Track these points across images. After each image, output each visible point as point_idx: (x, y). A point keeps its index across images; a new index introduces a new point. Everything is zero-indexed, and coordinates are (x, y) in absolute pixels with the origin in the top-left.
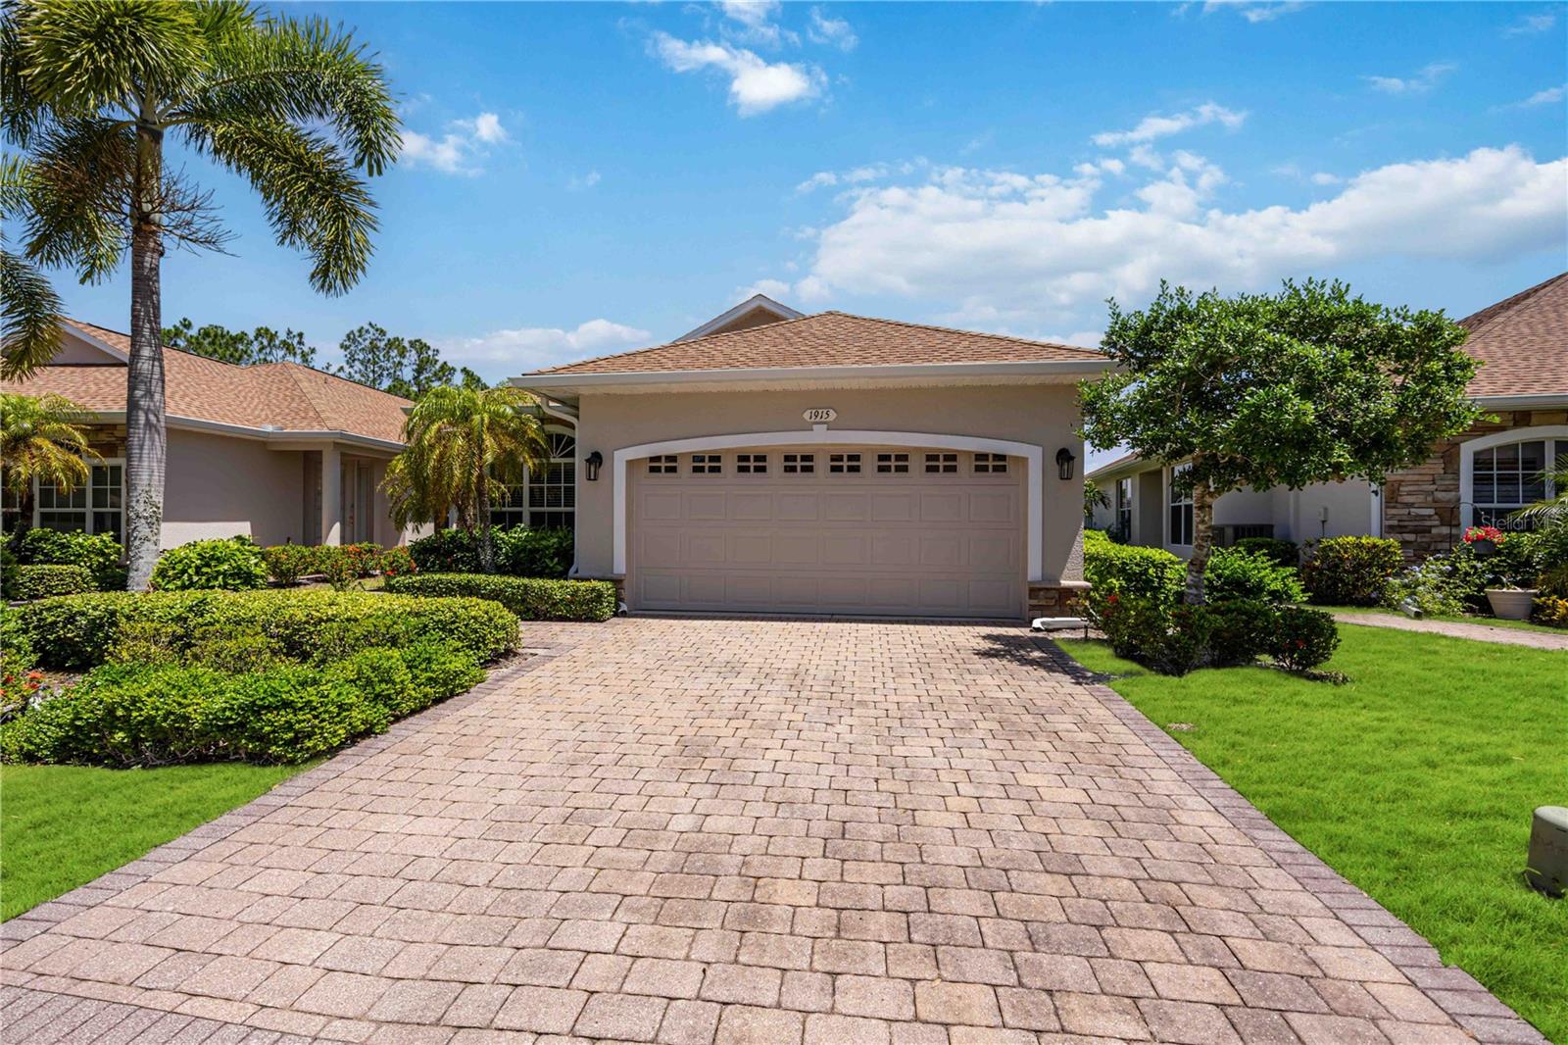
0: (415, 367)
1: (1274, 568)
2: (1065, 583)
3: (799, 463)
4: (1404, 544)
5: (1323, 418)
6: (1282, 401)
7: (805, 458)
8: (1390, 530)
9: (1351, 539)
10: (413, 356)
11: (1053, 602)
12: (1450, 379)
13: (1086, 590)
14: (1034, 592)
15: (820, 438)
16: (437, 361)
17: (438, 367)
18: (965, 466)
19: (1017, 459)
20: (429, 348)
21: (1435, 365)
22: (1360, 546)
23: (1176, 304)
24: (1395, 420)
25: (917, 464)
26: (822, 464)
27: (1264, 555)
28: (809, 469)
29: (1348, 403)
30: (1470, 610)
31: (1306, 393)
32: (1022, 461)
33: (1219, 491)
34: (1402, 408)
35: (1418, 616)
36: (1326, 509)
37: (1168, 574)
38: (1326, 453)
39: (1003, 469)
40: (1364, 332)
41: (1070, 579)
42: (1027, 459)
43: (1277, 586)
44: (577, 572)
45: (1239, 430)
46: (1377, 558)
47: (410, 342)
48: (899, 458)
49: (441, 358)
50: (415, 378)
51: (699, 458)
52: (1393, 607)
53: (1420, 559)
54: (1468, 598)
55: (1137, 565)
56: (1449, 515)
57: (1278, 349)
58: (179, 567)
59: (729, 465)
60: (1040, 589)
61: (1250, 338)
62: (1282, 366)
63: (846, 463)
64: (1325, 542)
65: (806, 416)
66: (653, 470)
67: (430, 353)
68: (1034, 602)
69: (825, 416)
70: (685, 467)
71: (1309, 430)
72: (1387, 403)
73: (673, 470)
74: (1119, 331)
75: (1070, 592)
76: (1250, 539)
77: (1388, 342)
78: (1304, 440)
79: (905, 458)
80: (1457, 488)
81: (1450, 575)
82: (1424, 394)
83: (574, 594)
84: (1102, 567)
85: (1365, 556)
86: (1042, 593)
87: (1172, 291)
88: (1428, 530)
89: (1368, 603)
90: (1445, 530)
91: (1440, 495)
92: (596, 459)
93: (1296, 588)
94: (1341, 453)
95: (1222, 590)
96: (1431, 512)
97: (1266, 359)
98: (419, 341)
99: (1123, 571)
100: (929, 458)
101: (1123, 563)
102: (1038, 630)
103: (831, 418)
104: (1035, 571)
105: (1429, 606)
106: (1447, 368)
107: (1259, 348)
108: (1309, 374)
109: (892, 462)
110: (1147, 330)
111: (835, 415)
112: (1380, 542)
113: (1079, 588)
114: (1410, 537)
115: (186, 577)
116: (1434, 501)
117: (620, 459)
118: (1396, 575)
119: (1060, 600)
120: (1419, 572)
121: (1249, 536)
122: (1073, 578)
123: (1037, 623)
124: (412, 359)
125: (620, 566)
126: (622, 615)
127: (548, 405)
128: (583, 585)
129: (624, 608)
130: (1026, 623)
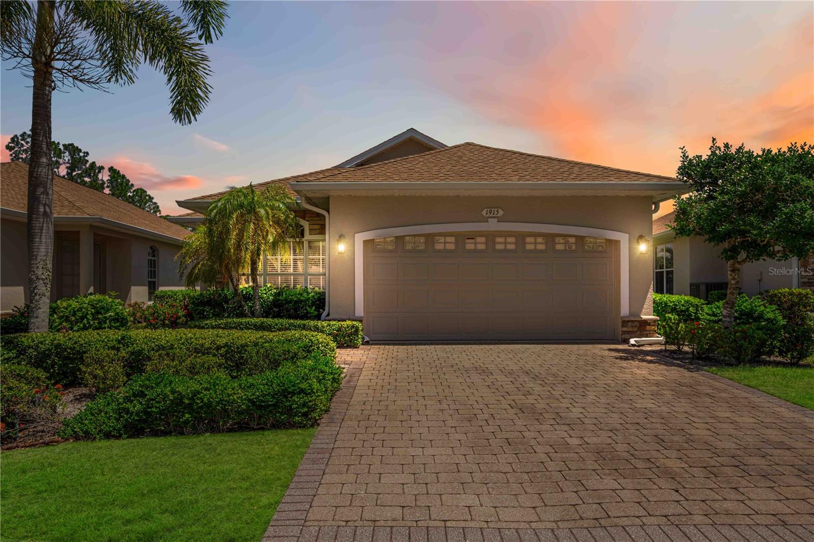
0: (68, 165)
1: (765, 306)
2: (644, 317)
9: (787, 290)
10: (67, 157)
11: (636, 329)
13: (655, 321)
14: (625, 323)
15: (492, 227)
16: (87, 161)
17: (87, 165)
18: (579, 245)
19: (614, 241)
20: (80, 151)
22: (792, 294)
27: (758, 298)
32: (617, 243)
36: (761, 273)
37: (703, 310)
41: (645, 314)
42: (620, 241)
43: (770, 315)
44: (328, 315)
46: (802, 300)
47: (64, 145)
49: (90, 159)
50: (68, 174)
55: (683, 305)
58: (80, 314)
60: (629, 321)
64: (772, 292)
65: (484, 213)
67: (81, 154)
68: (625, 329)
69: (496, 213)
70: (400, 245)
75: (646, 323)
76: (719, 292)
83: (339, 330)
85: (795, 299)
86: (629, 323)
92: (342, 239)
95: (740, 319)
98: (72, 145)
99: (674, 310)
101: (675, 305)
102: (633, 345)
103: (500, 215)
104: (625, 310)
111: (503, 213)
112: (802, 292)
113: (649, 319)
115: (85, 321)
117: (360, 239)
119: (642, 328)
121: (718, 290)
122: (648, 315)
123: (632, 341)
124: (67, 159)
125: (360, 311)
126: (367, 343)
127: (309, 200)
128: (345, 324)
129: (367, 339)
130: (626, 341)
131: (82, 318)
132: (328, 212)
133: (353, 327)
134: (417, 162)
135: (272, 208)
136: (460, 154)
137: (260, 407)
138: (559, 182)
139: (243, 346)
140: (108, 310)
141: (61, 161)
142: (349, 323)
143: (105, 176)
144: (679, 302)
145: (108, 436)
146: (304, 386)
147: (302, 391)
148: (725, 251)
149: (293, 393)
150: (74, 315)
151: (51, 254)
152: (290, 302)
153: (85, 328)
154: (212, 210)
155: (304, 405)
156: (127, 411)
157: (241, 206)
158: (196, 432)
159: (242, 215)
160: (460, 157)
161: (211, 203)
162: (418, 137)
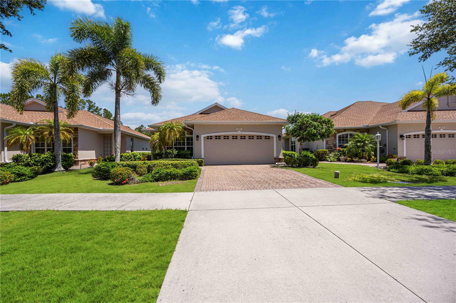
1: (310, 154)
2: (280, 157)
3: (235, 137)
4: (329, 151)
5: (317, 132)
6: (312, 130)
7: (236, 137)
8: (327, 148)
9: (321, 150)
11: (278, 160)
12: (331, 127)
13: (283, 158)
14: (275, 159)
15: (239, 133)
17: (95, 108)
18: (263, 138)
19: (271, 137)
21: (330, 125)
22: (322, 151)
23: (297, 114)
24: (325, 132)
25: (255, 138)
26: (239, 138)
27: (309, 152)
28: (237, 138)
29: (320, 130)
30: (337, 160)
31: (315, 129)
32: (273, 137)
33: (303, 142)
34: (326, 131)
35: (330, 162)
36: (317, 145)
37: (296, 155)
38: (317, 137)
39: (269, 138)
40: (321, 120)
43: (311, 156)
44: (194, 158)
45: (307, 134)
46: (325, 153)
48: (252, 137)
49: (96, 105)
51: (216, 136)
52: (327, 161)
53: (331, 153)
54: (337, 158)
56: (335, 146)
57: (311, 123)
59: (222, 138)
61: (308, 121)
62: (312, 125)
63: (243, 137)
64: (317, 151)
65: (237, 129)
66: (208, 139)
67: (93, 104)
68: (275, 161)
70: (214, 138)
71: (315, 134)
72: (324, 130)
73: (211, 139)
74: (289, 118)
75: (281, 159)
76: (307, 150)
77: (324, 122)
78: (315, 135)
79: (253, 137)
80: (336, 141)
81: (335, 155)
82: (328, 129)
84: (285, 155)
85: (323, 152)
87: (297, 112)
88: (332, 148)
89: (324, 160)
90: (334, 148)
91: (334, 143)
92: (198, 137)
93: (314, 157)
94: (319, 137)
95: (304, 157)
96: (333, 145)
97: (310, 124)
99: (288, 155)
100: (257, 137)
104: (275, 155)
105: (332, 160)
106: (331, 126)
107: (309, 123)
108: (315, 126)
109: (251, 137)
110: (293, 118)
112: (325, 150)
114: (330, 150)
117: (203, 136)
118: (328, 156)
119: (280, 160)
120: (331, 155)
122: (281, 157)
123: (276, 164)
124: (87, 105)
125: (203, 156)
126: (205, 165)
127: (188, 126)
128: (199, 160)
129: (205, 164)
130: (275, 164)
131: (131, 158)
132: (193, 128)
133: (201, 160)
134: (218, 114)
135: (178, 128)
136: (230, 112)
137: (186, 175)
138: (257, 121)
139: (176, 164)
140: (137, 156)
141: (85, 106)
142: (200, 159)
143: (102, 112)
144: (290, 153)
145: (151, 181)
146: (195, 170)
147: (195, 171)
148: (298, 139)
149: (193, 172)
150: (128, 157)
151: (120, 141)
152: (183, 154)
153: (131, 161)
154: (161, 129)
155: (195, 174)
156: (155, 176)
157: (169, 127)
158: (171, 180)
159: (170, 130)
160: (231, 113)
161: (161, 126)
162: (219, 105)
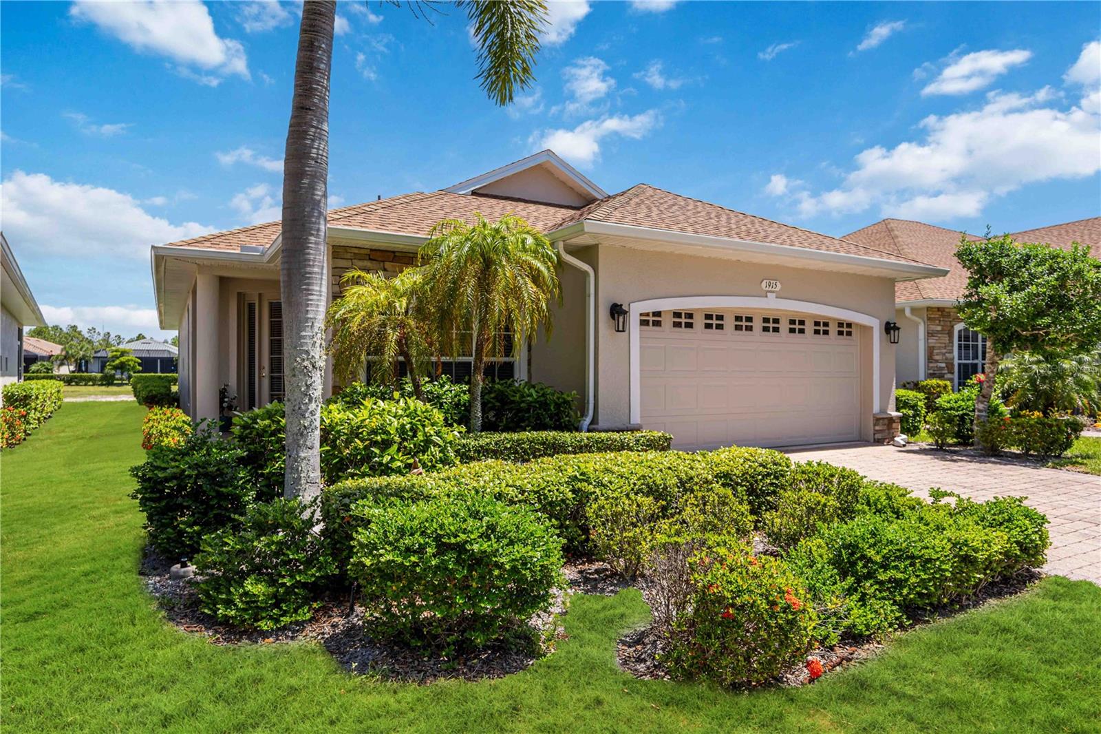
2: (890, 413)
3: (744, 322)
7: (747, 319)
11: (885, 427)
14: (877, 421)
15: (772, 304)
18: (833, 330)
25: (809, 327)
26: (758, 325)
28: (750, 328)
39: (851, 333)
42: (872, 328)
48: (799, 322)
51: (676, 314)
56: (950, 367)
59: (699, 323)
63: (771, 324)
65: (763, 285)
66: (643, 323)
68: (877, 428)
69: (775, 286)
70: (668, 322)
73: (655, 323)
75: (892, 419)
79: (803, 322)
80: (953, 352)
86: (881, 421)
91: (948, 356)
96: (944, 365)
100: (816, 323)
103: (778, 289)
104: (876, 406)
109: (797, 325)
111: (780, 286)
116: (946, 359)
117: (635, 311)
119: (890, 425)
122: (892, 411)
123: (900, 441)
125: (636, 415)
